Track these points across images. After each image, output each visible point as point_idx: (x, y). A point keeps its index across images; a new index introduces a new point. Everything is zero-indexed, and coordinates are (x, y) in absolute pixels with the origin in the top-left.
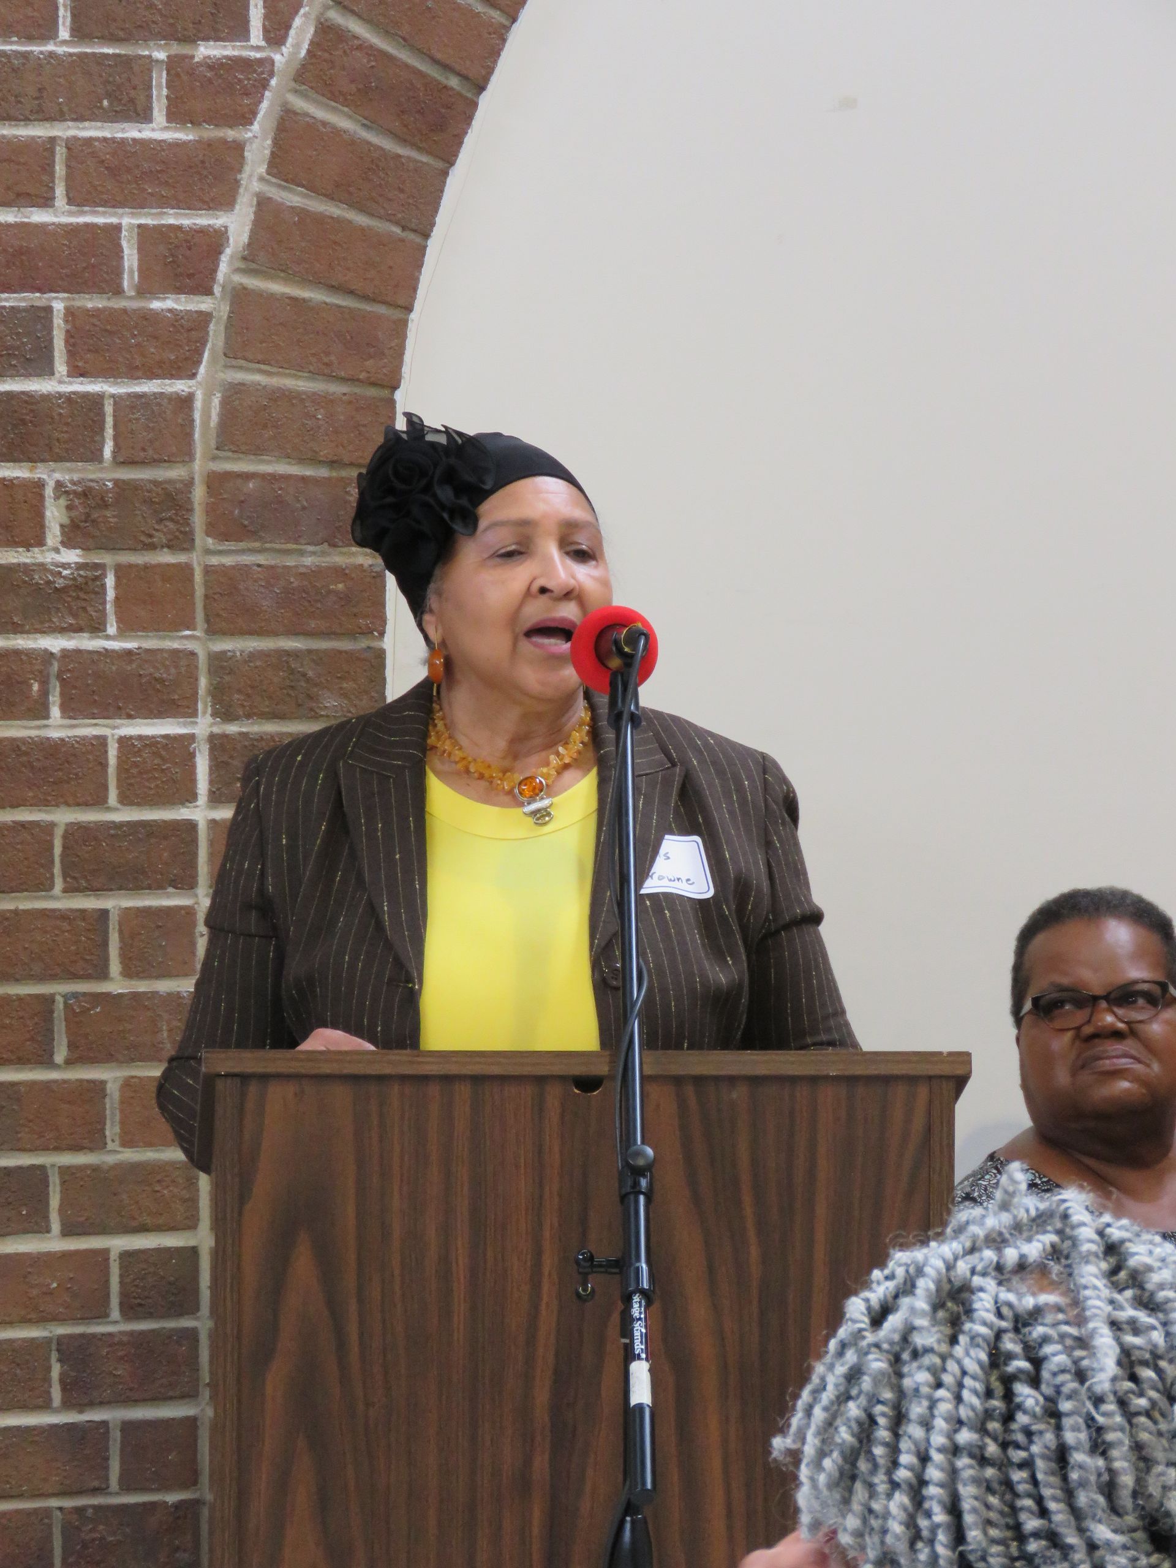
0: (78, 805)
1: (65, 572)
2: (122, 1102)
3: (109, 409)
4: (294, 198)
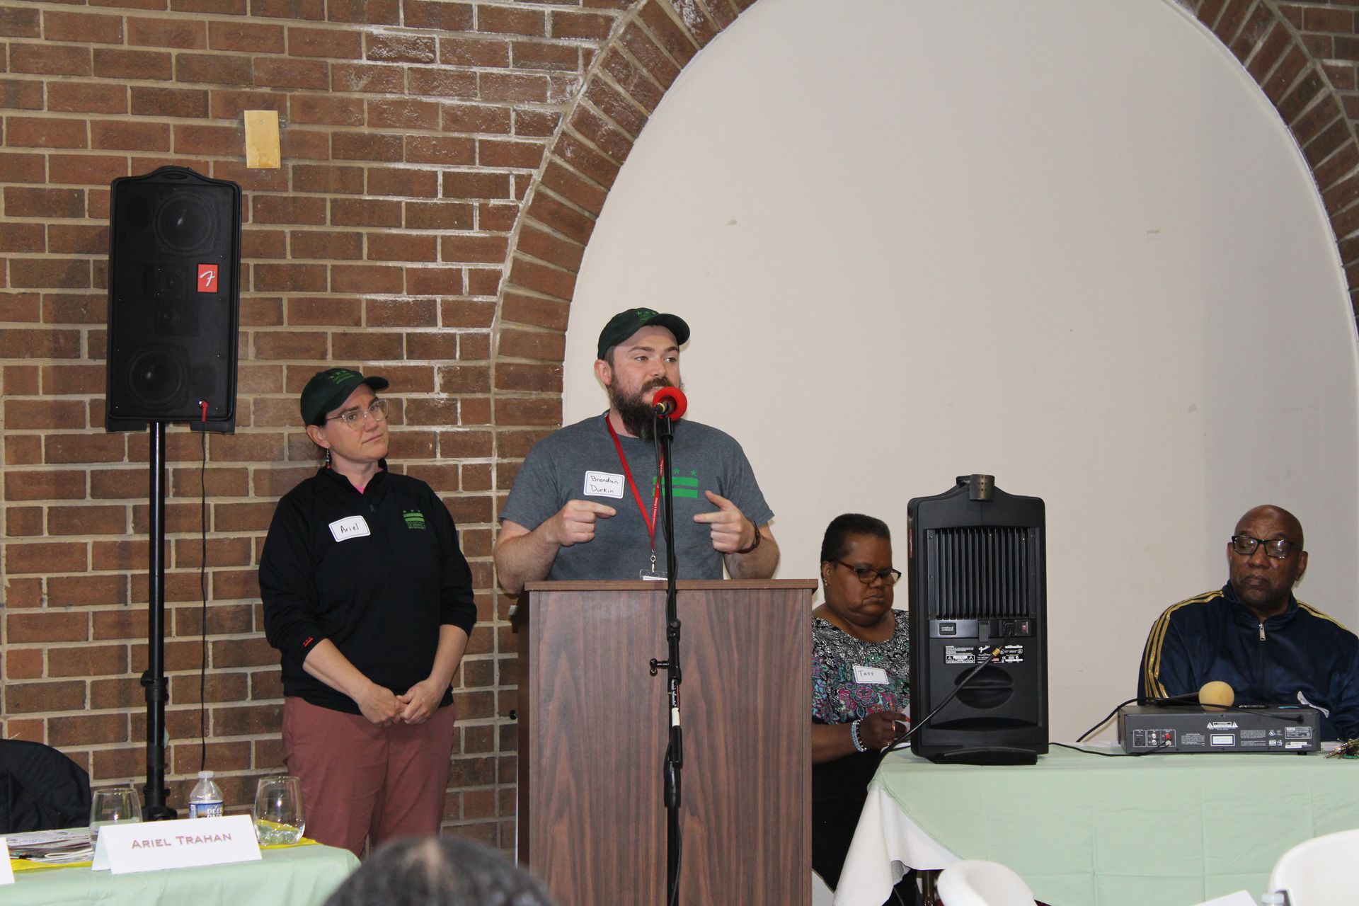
0: (447, 491)
1: (442, 402)
3: (458, 339)
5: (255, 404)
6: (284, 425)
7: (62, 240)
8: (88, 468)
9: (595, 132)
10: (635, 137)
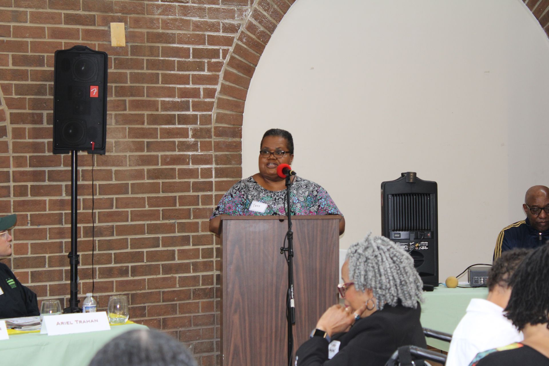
0: (194, 178)
1: (192, 142)
2: (202, 225)
4: (227, 83)
5: (115, 143)
6: (127, 152)
7: (36, 76)
8: (47, 169)
9: (255, 31)
10: (272, 34)
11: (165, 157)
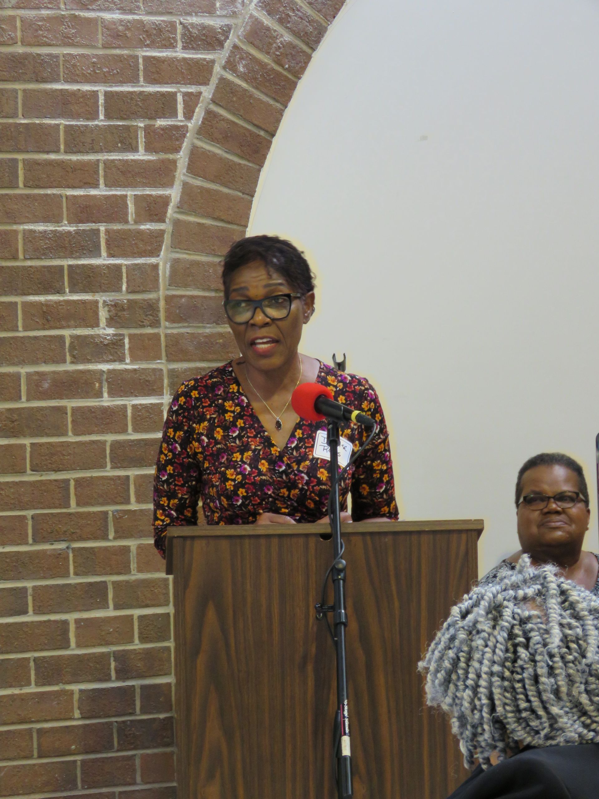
0: (116, 433)
1: (108, 338)
2: (138, 554)
3: (124, 270)
4: (198, 182)
9: (270, 44)
10: (314, 50)
11: (36, 378)
